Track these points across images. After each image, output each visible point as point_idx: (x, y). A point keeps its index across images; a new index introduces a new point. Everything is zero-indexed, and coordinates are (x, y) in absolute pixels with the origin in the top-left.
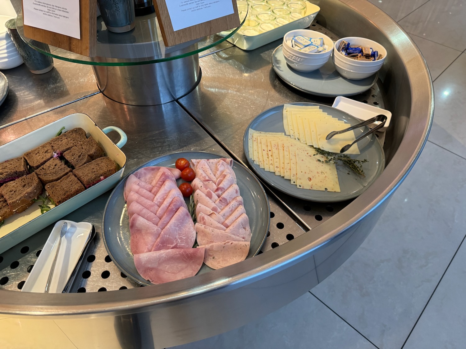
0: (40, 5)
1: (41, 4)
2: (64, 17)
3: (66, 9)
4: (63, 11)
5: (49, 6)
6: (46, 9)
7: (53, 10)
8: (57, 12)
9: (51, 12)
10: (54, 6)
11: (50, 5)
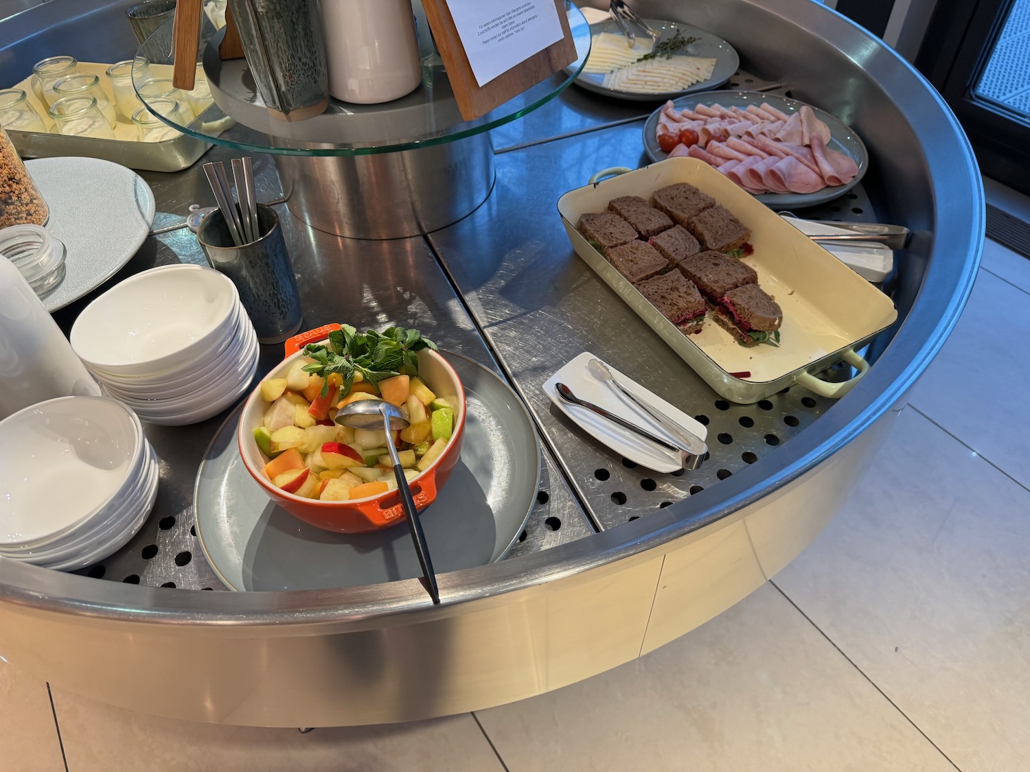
0: (489, 29)
1: (490, 26)
2: (530, 19)
3: (529, 4)
4: (525, 11)
5: (502, 20)
6: (499, 29)
7: (511, 21)
8: (518, 20)
9: (508, 27)
10: (509, 13)
11: (504, 16)
